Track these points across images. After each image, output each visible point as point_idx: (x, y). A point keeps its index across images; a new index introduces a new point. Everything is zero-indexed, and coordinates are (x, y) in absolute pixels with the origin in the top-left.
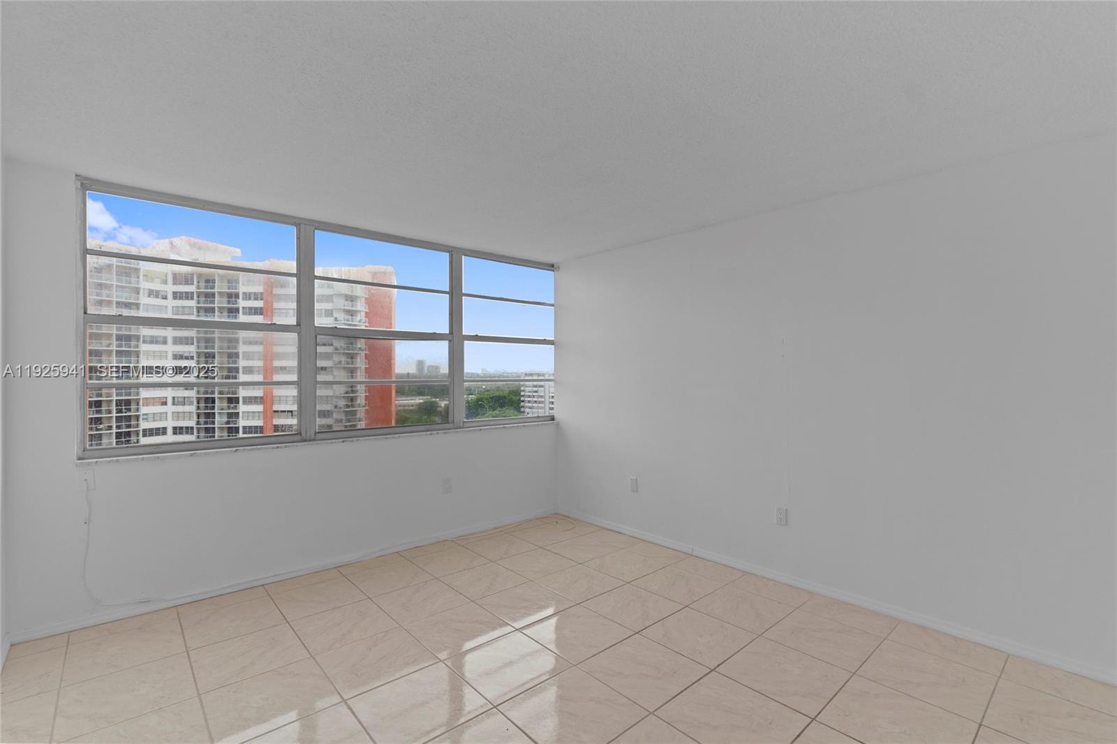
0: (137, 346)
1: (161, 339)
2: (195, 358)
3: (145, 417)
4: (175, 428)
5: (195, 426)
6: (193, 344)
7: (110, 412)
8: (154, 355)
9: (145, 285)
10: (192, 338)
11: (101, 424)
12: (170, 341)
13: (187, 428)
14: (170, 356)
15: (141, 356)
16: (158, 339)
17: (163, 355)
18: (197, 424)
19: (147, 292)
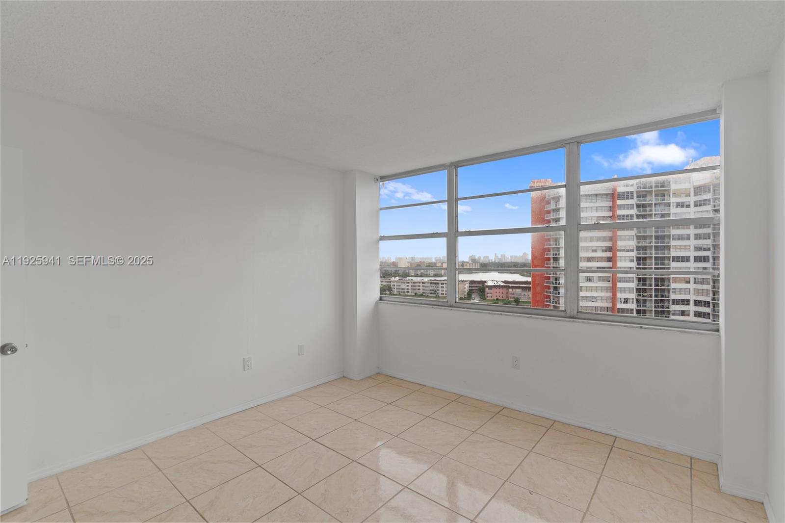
0: (669, 243)
1: (686, 237)
2: (711, 249)
3: (674, 291)
4: (695, 301)
5: (711, 301)
6: (710, 238)
7: (651, 286)
8: (680, 248)
9: (673, 200)
10: (709, 234)
11: (646, 292)
12: (692, 237)
13: (705, 302)
14: (692, 248)
15: (671, 249)
16: (684, 237)
17: (686, 248)
18: (712, 300)
19: (675, 204)
